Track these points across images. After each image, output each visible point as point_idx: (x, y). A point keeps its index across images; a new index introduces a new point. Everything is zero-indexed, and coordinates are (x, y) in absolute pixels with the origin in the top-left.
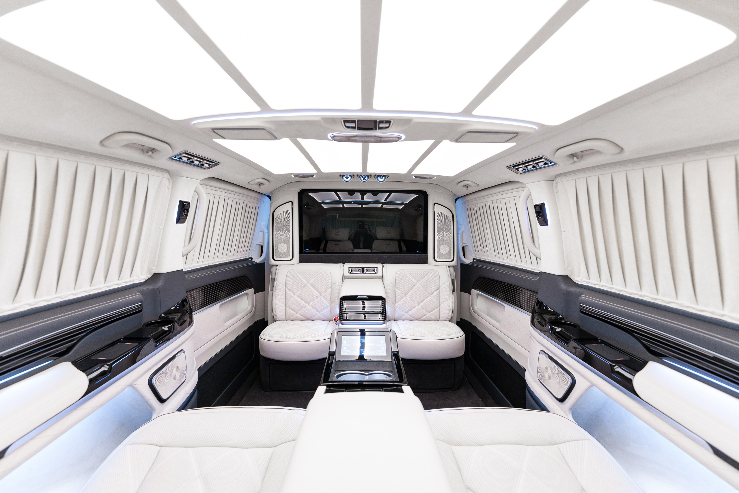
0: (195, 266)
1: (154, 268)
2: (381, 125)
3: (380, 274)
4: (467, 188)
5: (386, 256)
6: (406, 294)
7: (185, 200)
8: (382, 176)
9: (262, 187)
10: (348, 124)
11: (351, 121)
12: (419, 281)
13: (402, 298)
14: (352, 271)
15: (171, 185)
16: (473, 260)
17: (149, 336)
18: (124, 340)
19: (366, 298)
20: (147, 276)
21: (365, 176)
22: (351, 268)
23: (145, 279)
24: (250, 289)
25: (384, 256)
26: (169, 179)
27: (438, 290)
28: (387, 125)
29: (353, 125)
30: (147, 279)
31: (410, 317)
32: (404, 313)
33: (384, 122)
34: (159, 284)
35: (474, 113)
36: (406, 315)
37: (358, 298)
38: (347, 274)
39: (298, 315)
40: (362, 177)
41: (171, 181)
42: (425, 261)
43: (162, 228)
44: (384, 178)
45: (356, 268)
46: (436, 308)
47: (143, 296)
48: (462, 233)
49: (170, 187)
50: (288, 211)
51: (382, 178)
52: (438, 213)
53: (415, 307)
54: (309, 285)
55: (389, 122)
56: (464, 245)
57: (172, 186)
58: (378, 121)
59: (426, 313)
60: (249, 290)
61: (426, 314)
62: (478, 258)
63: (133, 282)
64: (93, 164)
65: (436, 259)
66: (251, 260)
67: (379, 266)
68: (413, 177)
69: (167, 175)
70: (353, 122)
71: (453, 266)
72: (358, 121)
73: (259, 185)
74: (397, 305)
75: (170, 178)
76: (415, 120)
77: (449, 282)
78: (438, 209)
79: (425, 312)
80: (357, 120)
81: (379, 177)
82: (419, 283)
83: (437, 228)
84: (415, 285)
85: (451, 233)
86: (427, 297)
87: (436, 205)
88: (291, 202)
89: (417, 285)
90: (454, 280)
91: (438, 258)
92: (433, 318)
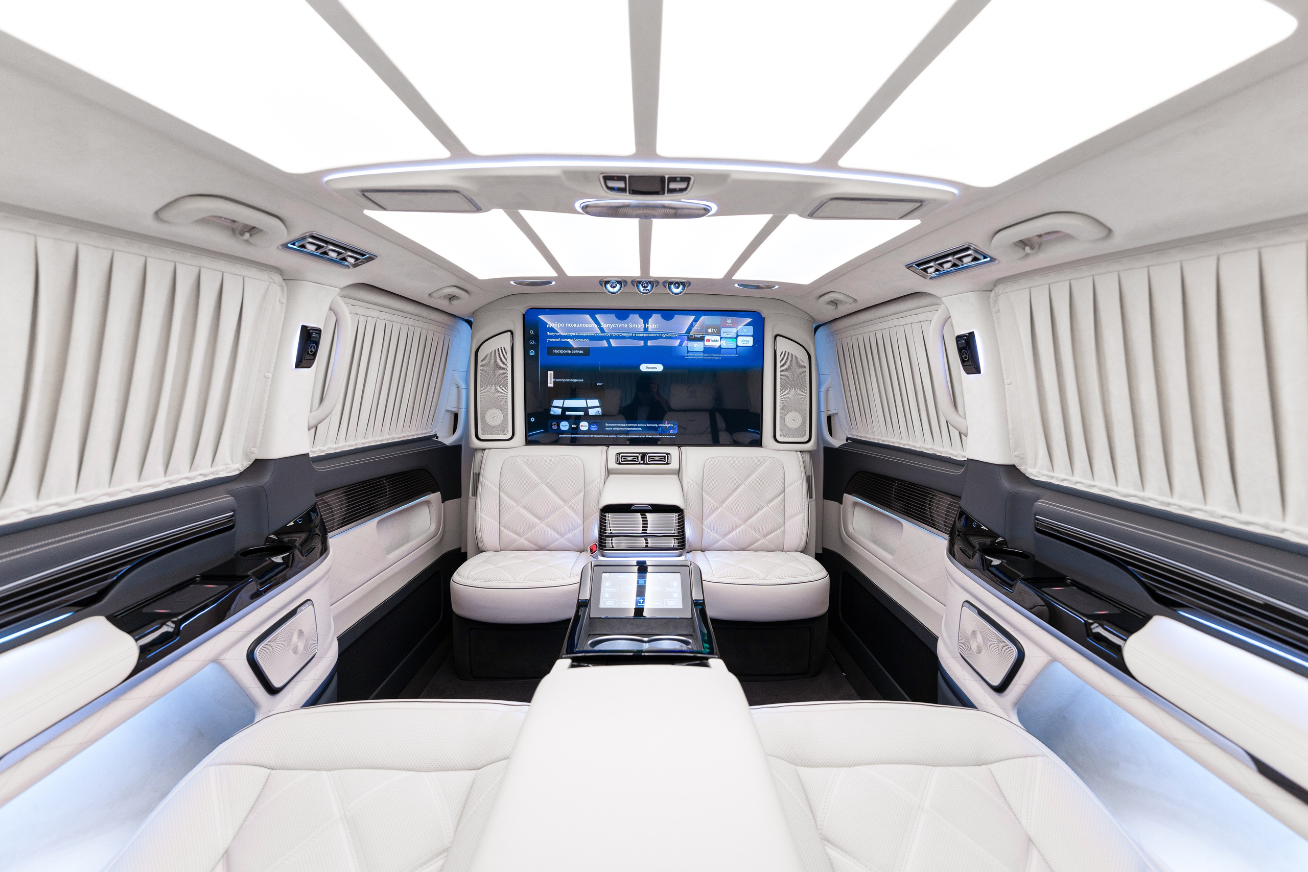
0: (331, 448)
1: (256, 450)
2: (673, 186)
3: (674, 465)
4: (835, 307)
6: (722, 502)
7: (311, 324)
8: (678, 284)
9: (454, 302)
10: (611, 184)
11: (617, 177)
12: (746, 479)
13: (716, 509)
14: (622, 459)
15: (286, 296)
16: (847, 440)
17: (249, 573)
18: (201, 579)
19: (649, 508)
20: (242, 465)
21: (647, 283)
22: (621, 455)
23: (238, 469)
24: (433, 493)
26: (281, 286)
27: (782, 495)
28: (683, 185)
29: (621, 185)
30: (242, 470)
31: (730, 545)
32: (718, 537)
33: (678, 179)
34: (266, 479)
35: (842, 162)
36: (723, 541)
37: (634, 508)
38: (613, 465)
39: (523, 541)
40: (641, 285)
41: (285, 289)
42: (760, 443)
43: (270, 375)
44: (681, 286)
45: (630, 455)
46: (777, 529)
47: (236, 499)
48: (827, 391)
49: (284, 300)
50: (504, 349)
51: (678, 288)
52: (783, 353)
53: (740, 526)
54: (544, 486)
55: (686, 180)
56: (830, 413)
57: (288, 299)
58: (667, 177)
59: (759, 537)
60: (432, 495)
61: (759, 540)
62: (856, 437)
63: (217, 474)
64: (142, 256)
65: (778, 438)
66: (435, 439)
67: (673, 451)
68: (736, 285)
69: (278, 278)
70: (621, 178)
71: (809, 452)
72: (629, 177)
73: (450, 299)
74: (705, 523)
75: (284, 284)
76: (734, 176)
77: (800, 481)
78: (783, 346)
79: (758, 535)
80: (627, 176)
81: (672, 286)
82: (747, 482)
83: (781, 380)
84: (738, 486)
85: (805, 390)
86: (761, 508)
87: (778, 337)
88: (510, 331)
89: (743, 486)
90: (810, 478)
91: (781, 436)
92: (772, 547)
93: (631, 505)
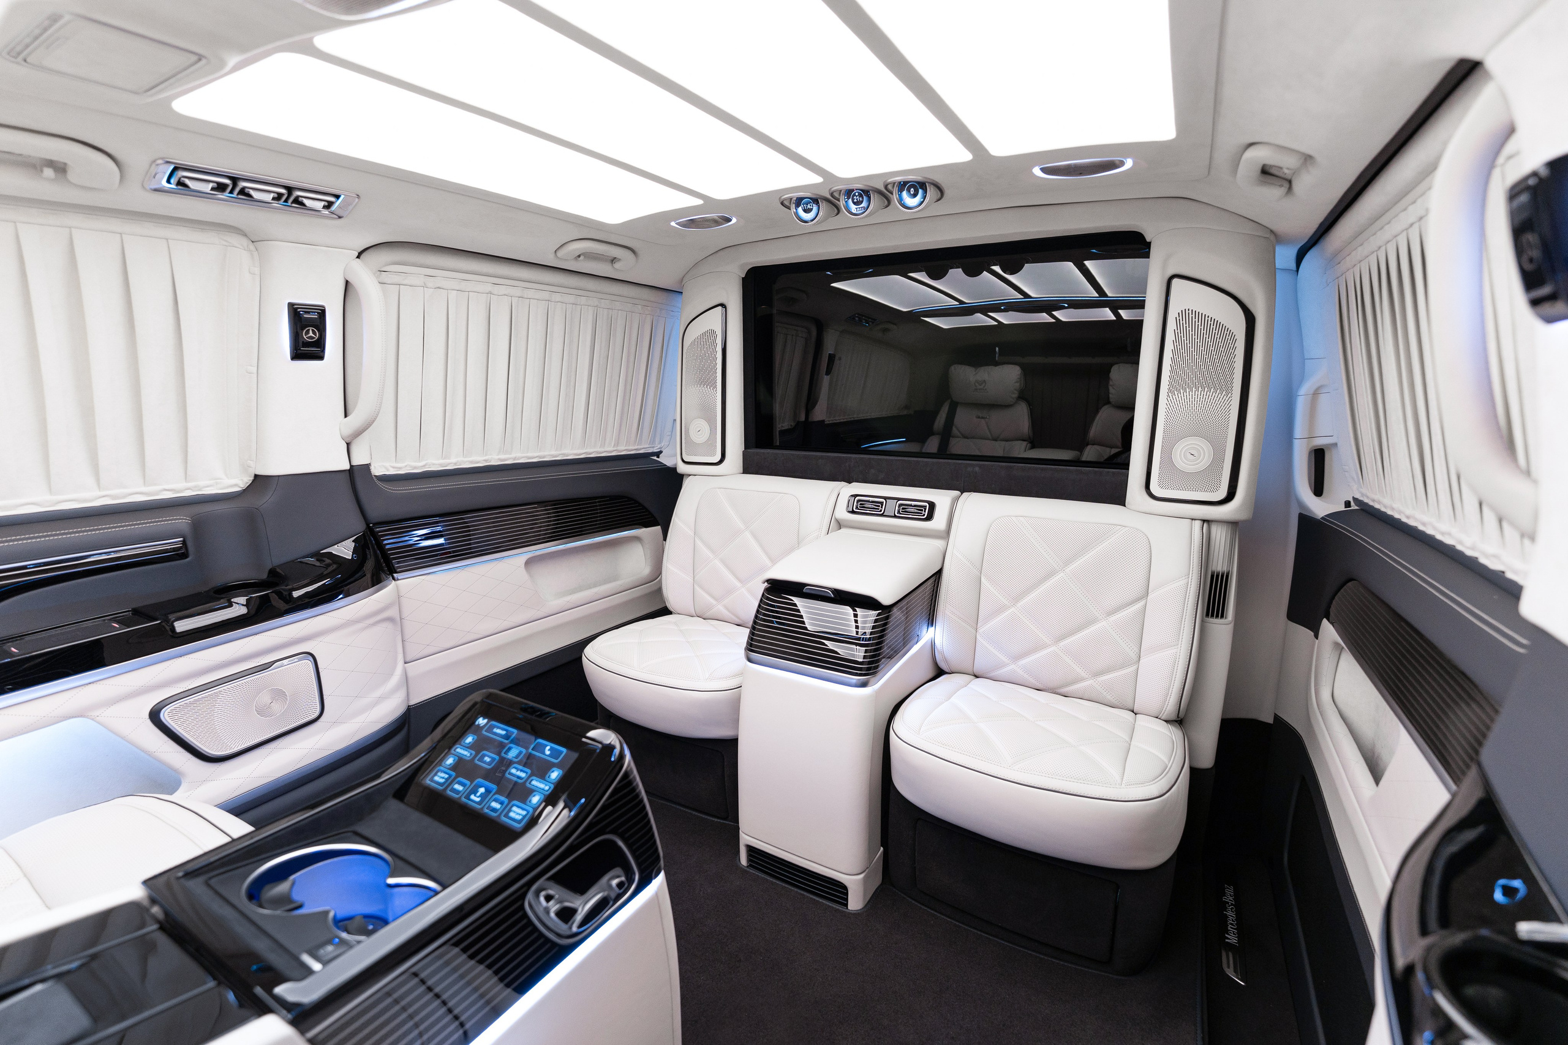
0: (434, 464)
3: (939, 521)
5: (977, 469)
6: (1017, 599)
8: (918, 186)
9: (617, 265)
12: (1067, 562)
13: (1002, 609)
14: (861, 506)
15: (259, 263)
16: (1347, 504)
19: (828, 595)
20: (240, 480)
21: (860, 195)
22: (857, 498)
23: (236, 485)
24: (646, 527)
25: (970, 469)
26: (250, 250)
27: (1142, 603)
30: (244, 487)
31: (1026, 676)
32: (1004, 659)
34: (264, 500)
36: (1013, 666)
37: (808, 591)
38: (842, 513)
39: (720, 609)
40: (850, 200)
41: (256, 253)
42: (1117, 496)
43: (254, 369)
44: (920, 191)
45: (871, 499)
46: (1122, 666)
47: (192, 523)
48: (1316, 393)
49: (257, 270)
50: (713, 332)
51: (915, 195)
52: (1183, 314)
53: (1045, 646)
54: (747, 534)
56: (1319, 442)
57: (262, 265)
59: (1083, 674)
60: (644, 529)
61: (1082, 679)
62: (1366, 500)
63: (200, 490)
65: (1154, 488)
66: (655, 458)
68: (1037, 171)
69: (245, 242)
71: (1233, 525)
74: (980, 631)
75: (251, 246)
77: (1183, 582)
78: (1185, 296)
79: (1080, 671)
81: (904, 194)
82: (1069, 569)
83: (1171, 371)
84: (1051, 574)
85: (1229, 390)
86: (1092, 621)
87: (1175, 281)
88: (723, 305)
89: (1060, 576)
90: (1222, 576)
91: (1161, 486)
92: (1109, 698)
93: (804, 585)
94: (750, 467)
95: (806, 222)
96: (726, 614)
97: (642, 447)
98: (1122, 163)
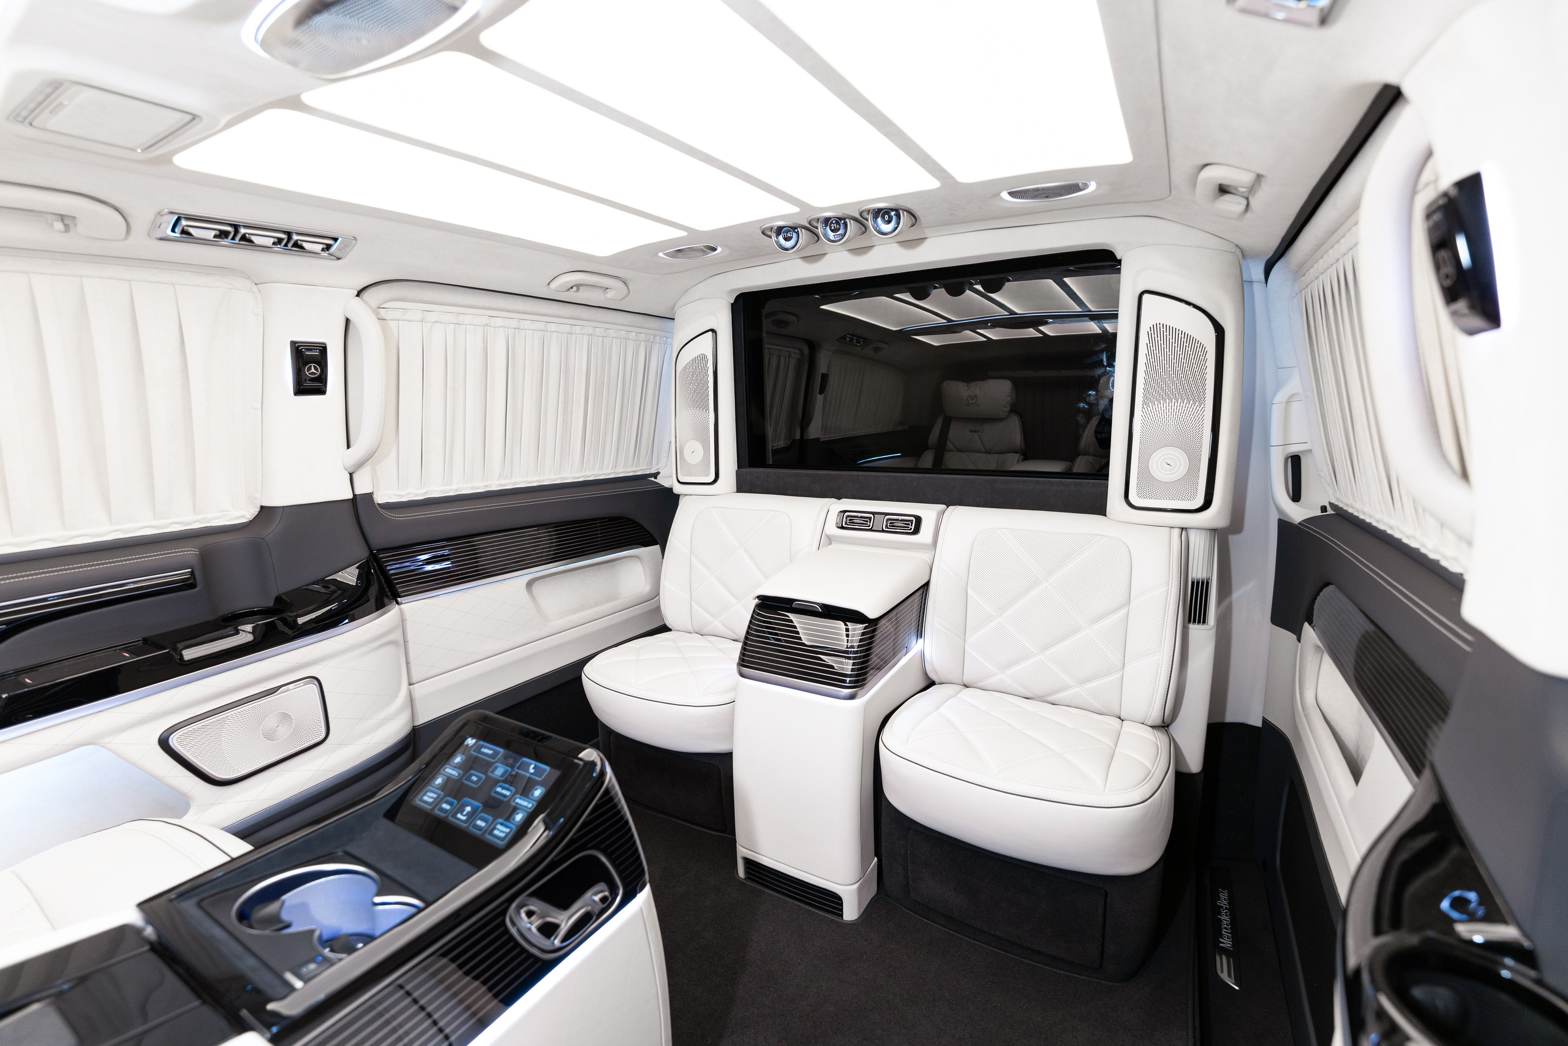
0: (435, 491)
1: (259, 496)
3: (925, 535)
6: (1004, 607)
7: (306, 338)
9: (609, 294)
13: (990, 618)
14: (849, 522)
15: (261, 305)
16: (1324, 509)
19: (817, 610)
20: (249, 512)
21: (837, 223)
22: (847, 514)
23: (243, 517)
24: (644, 547)
26: (253, 292)
27: (1124, 611)
31: (1012, 685)
32: (993, 669)
34: (270, 530)
36: (1003, 676)
37: (797, 606)
38: (832, 529)
39: (715, 625)
40: (828, 227)
41: (259, 295)
42: (1098, 507)
44: (895, 217)
45: (860, 515)
46: (1108, 673)
48: (1288, 402)
49: (260, 311)
50: (704, 356)
51: (889, 222)
52: (1154, 328)
53: (1033, 654)
54: (742, 551)
56: (1294, 449)
59: (1069, 682)
61: (1069, 687)
62: (1341, 505)
65: (1133, 498)
66: (653, 479)
67: (928, 512)
71: (1203, 528)
74: (968, 641)
75: (254, 289)
77: (1163, 589)
78: (1156, 311)
79: (1066, 679)
81: (879, 220)
82: (1052, 579)
83: (1146, 384)
84: (1035, 584)
85: (1202, 401)
86: (1076, 630)
87: (1146, 297)
88: (713, 331)
89: (1043, 586)
90: (1203, 583)
91: (1139, 495)
92: (1097, 705)
93: (793, 601)
94: (744, 486)
95: (787, 249)
96: (723, 630)
97: (639, 469)
98: (1086, 186)
